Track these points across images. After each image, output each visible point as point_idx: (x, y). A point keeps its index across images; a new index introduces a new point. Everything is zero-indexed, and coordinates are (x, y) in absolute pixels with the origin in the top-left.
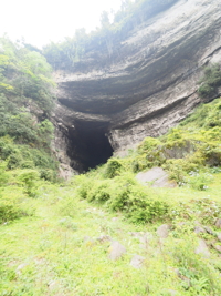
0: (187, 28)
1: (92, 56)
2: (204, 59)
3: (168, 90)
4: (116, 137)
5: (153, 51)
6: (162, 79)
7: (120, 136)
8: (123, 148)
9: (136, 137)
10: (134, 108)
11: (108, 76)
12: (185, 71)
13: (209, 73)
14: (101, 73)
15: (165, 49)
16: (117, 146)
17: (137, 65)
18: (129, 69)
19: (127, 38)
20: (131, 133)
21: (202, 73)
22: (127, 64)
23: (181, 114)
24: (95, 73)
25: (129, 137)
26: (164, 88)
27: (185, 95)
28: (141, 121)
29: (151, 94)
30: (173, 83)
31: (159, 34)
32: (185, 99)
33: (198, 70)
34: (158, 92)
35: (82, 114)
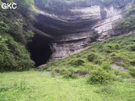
0: (91, 17)
1: (54, 8)
2: (93, 28)
3: (80, 34)
4: (55, 46)
5: (79, 18)
6: (79, 29)
7: (57, 47)
8: (58, 52)
9: (64, 48)
10: (66, 36)
11: (59, 19)
12: (87, 29)
13: (94, 33)
14: (56, 17)
15: (83, 20)
16: (55, 51)
17: (72, 20)
18: (69, 20)
19: (71, 9)
20: (63, 46)
21: (92, 32)
22: (68, 18)
23: (83, 43)
24: (54, 15)
25: (61, 48)
26: (79, 32)
27: (86, 37)
28: (68, 42)
29: (74, 33)
30: (82, 32)
31: (82, 13)
32: (86, 38)
33: (91, 31)
34: (77, 33)
35: (40, 31)
